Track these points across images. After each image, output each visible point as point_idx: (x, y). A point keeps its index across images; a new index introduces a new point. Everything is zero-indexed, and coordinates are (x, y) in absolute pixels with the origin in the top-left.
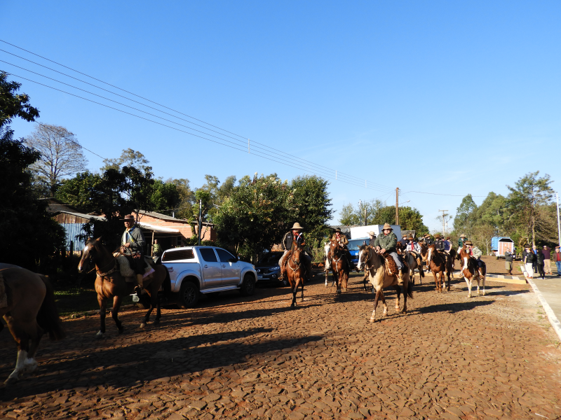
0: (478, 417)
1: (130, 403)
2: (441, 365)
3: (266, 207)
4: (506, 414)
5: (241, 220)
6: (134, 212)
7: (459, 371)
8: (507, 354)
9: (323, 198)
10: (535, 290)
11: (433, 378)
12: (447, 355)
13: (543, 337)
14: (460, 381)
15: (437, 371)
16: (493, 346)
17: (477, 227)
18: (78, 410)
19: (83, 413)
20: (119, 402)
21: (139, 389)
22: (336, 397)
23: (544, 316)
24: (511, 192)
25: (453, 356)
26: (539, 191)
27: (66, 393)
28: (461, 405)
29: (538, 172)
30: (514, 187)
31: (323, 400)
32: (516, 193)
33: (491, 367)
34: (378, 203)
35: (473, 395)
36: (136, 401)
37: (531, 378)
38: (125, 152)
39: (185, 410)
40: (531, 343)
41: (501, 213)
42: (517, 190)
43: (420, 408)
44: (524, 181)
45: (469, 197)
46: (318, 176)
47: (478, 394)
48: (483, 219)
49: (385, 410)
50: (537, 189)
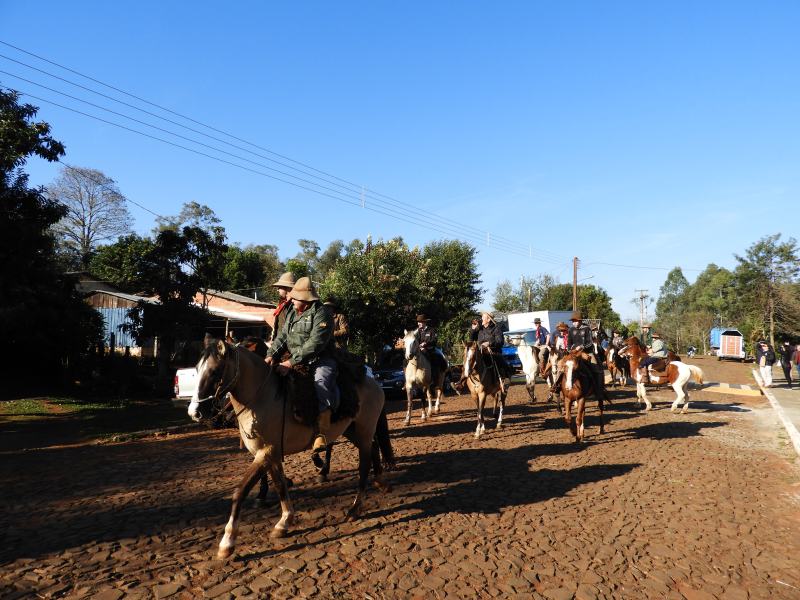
0: (694, 587)
1: (197, 562)
2: (640, 511)
3: (387, 285)
4: (734, 582)
5: (352, 304)
6: (200, 291)
7: (665, 520)
8: (734, 496)
9: (469, 273)
10: (773, 405)
11: (629, 529)
12: (648, 497)
13: (787, 472)
14: (668, 533)
15: (634, 520)
16: (714, 484)
17: (690, 315)
18: (125, 571)
19: (132, 576)
20: (181, 560)
21: (210, 542)
22: (490, 555)
23: (787, 442)
24: (741, 264)
25: (657, 498)
26: (781, 263)
27: (107, 546)
28: (669, 568)
29: (779, 235)
30: (744, 256)
31: (472, 560)
32: (747, 265)
33: (712, 514)
34: (548, 279)
35: (687, 553)
36: (205, 558)
37: (770, 531)
38: (187, 206)
39: (276, 572)
40: (769, 479)
41: (725, 294)
42: (749, 261)
43: (611, 572)
44: (760, 248)
45: (678, 272)
46: (461, 241)
47: (694, 552)
48: (698, 302)
49: (560, 575)
50: (777, 259)
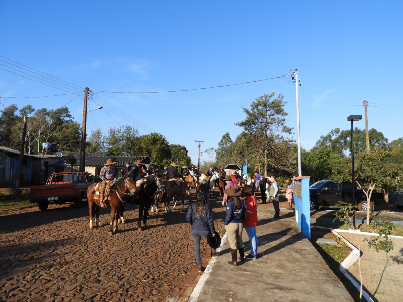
26: (273, 115)
29: (272, 94)
32: (251, 115)
42: (252, 112)
45: (228, 135)
